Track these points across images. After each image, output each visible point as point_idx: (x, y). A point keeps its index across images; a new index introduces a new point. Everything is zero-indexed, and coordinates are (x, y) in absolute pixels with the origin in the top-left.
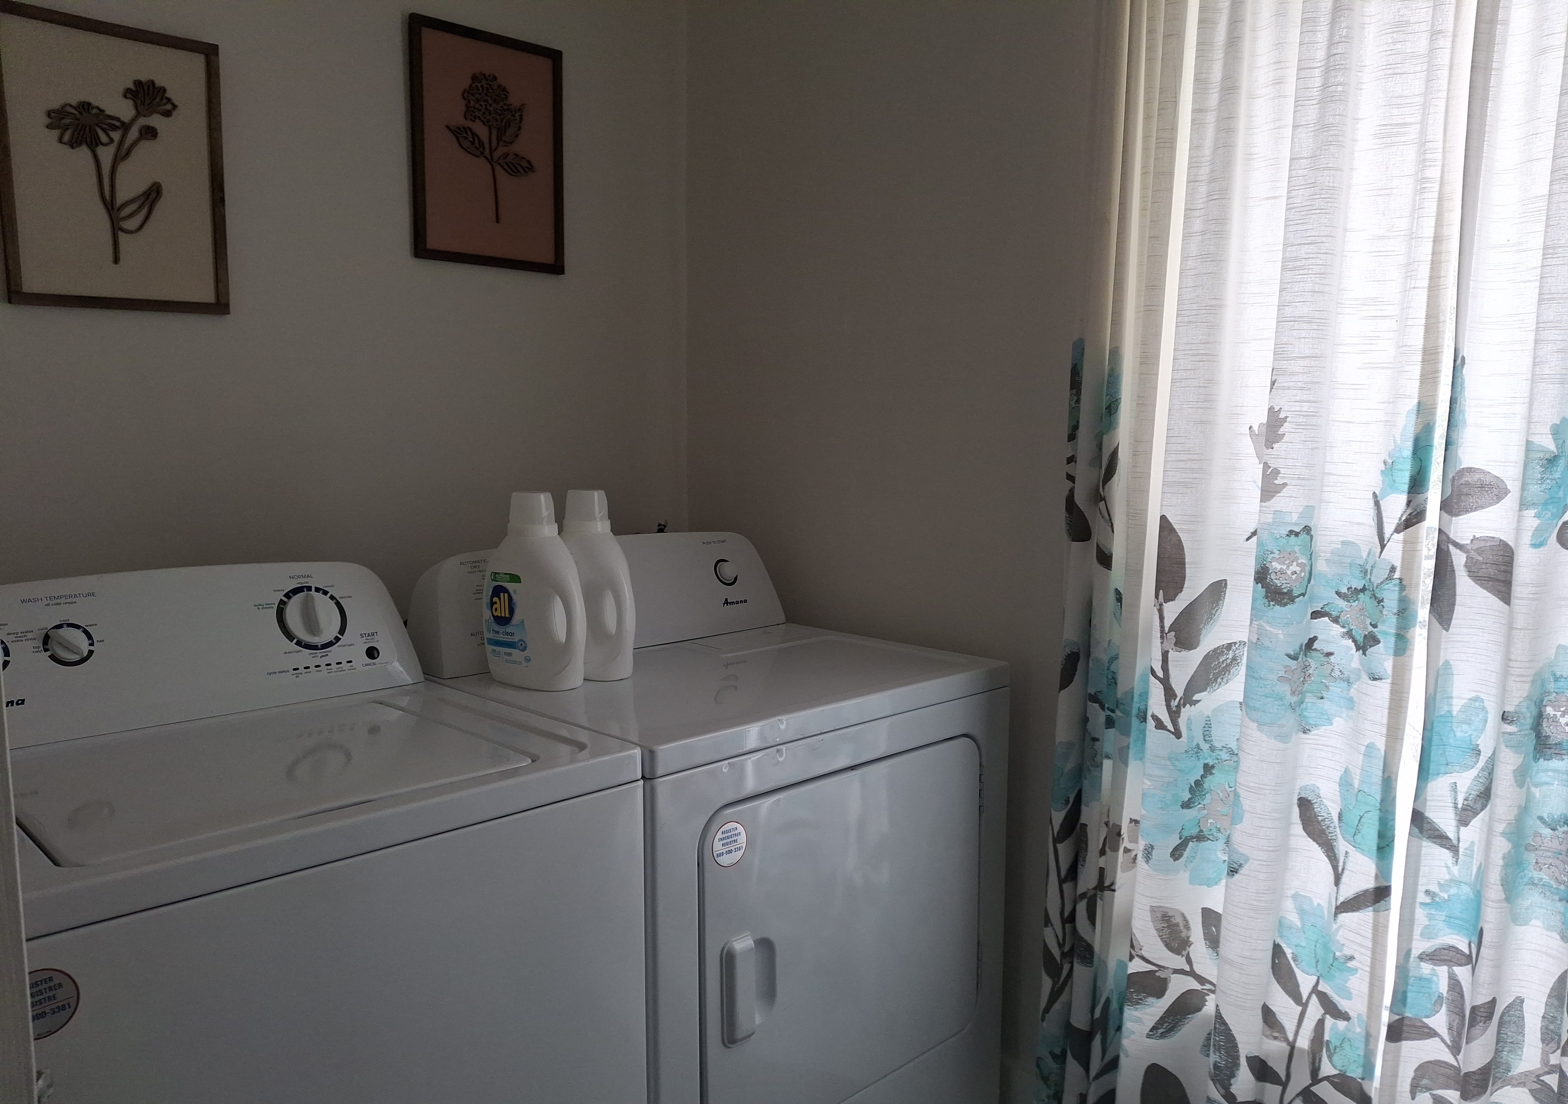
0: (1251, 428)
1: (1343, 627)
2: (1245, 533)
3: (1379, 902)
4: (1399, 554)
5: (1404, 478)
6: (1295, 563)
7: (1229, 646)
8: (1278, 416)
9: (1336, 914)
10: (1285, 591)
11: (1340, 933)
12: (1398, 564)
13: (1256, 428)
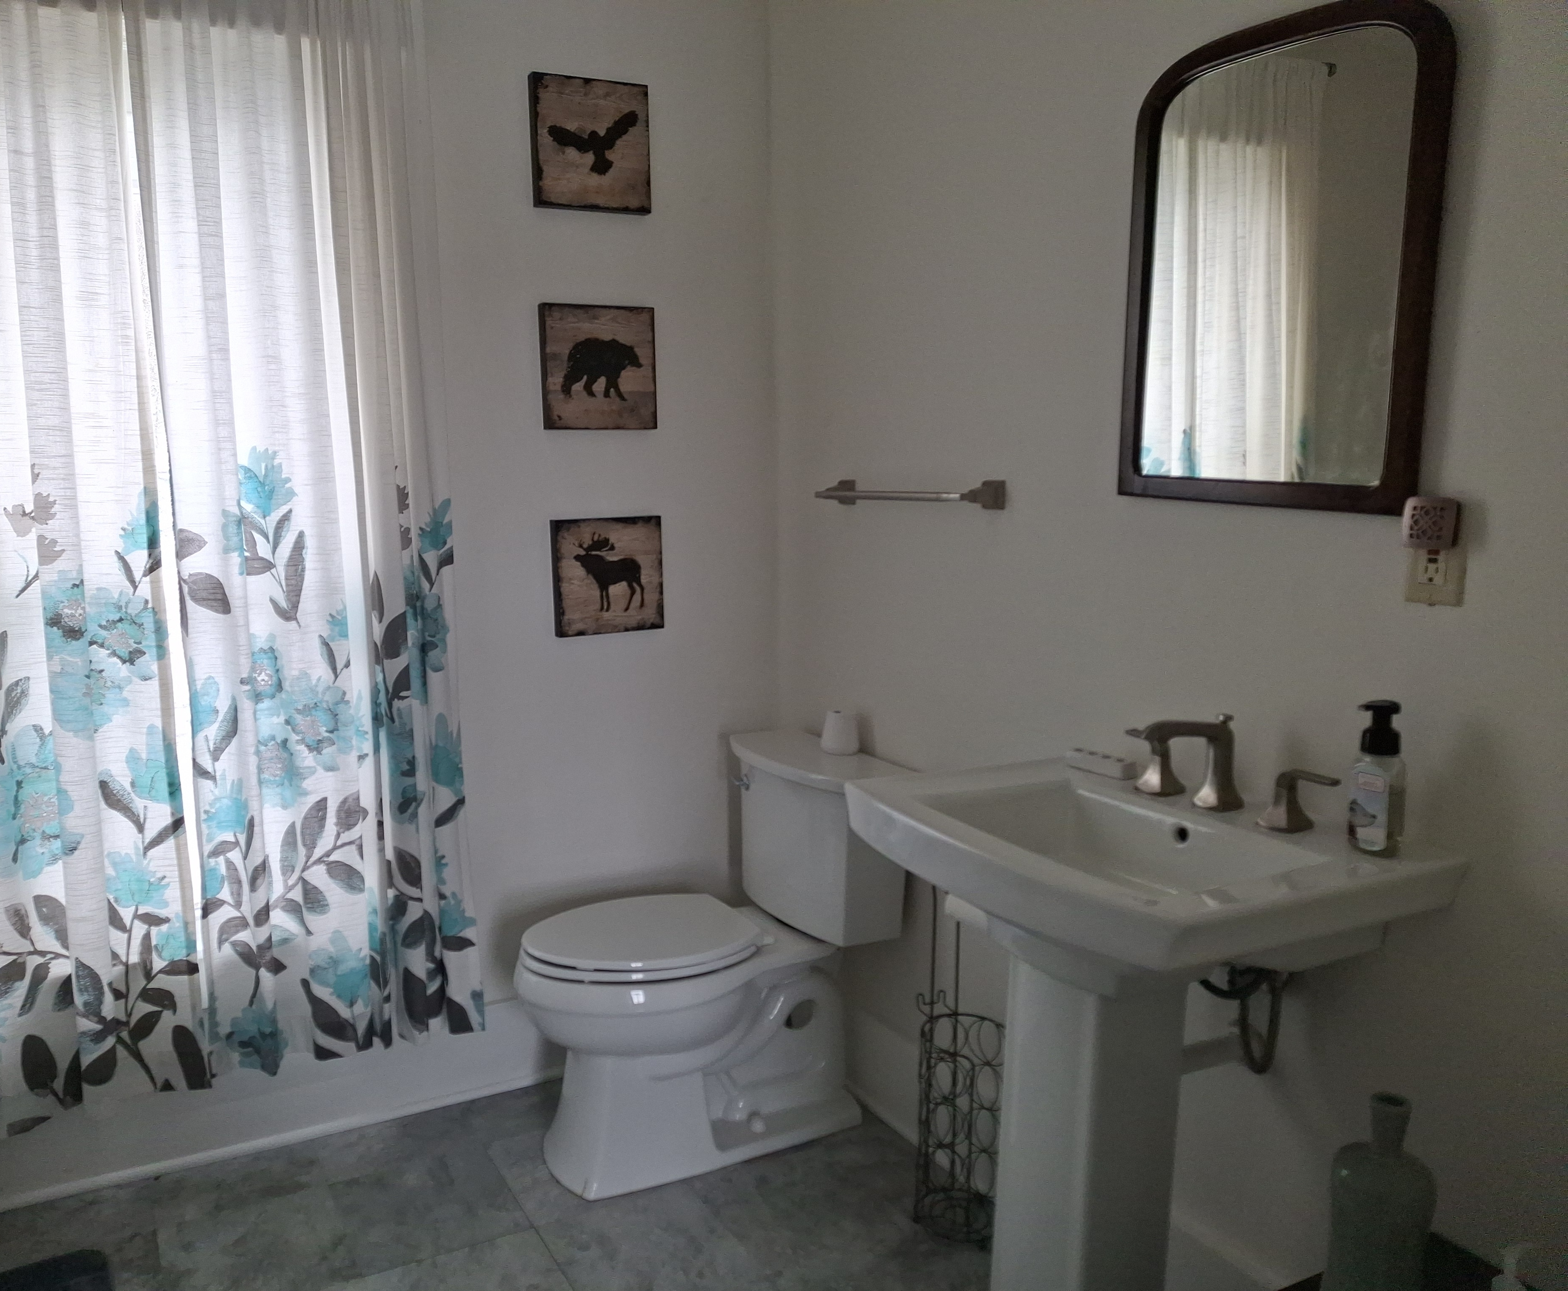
0: (5, 509)
1: (108, 649)
2: (15, 592)
3: (177, 830)
4: (149, 591)
5: (143, 539)
6: (79, 608)
7: (17, 683)
8: (47, 500)
9: (145, 853)
10: (77, 629)
11: (151, 864)
12: (149, 598)
13: (10, 509)
